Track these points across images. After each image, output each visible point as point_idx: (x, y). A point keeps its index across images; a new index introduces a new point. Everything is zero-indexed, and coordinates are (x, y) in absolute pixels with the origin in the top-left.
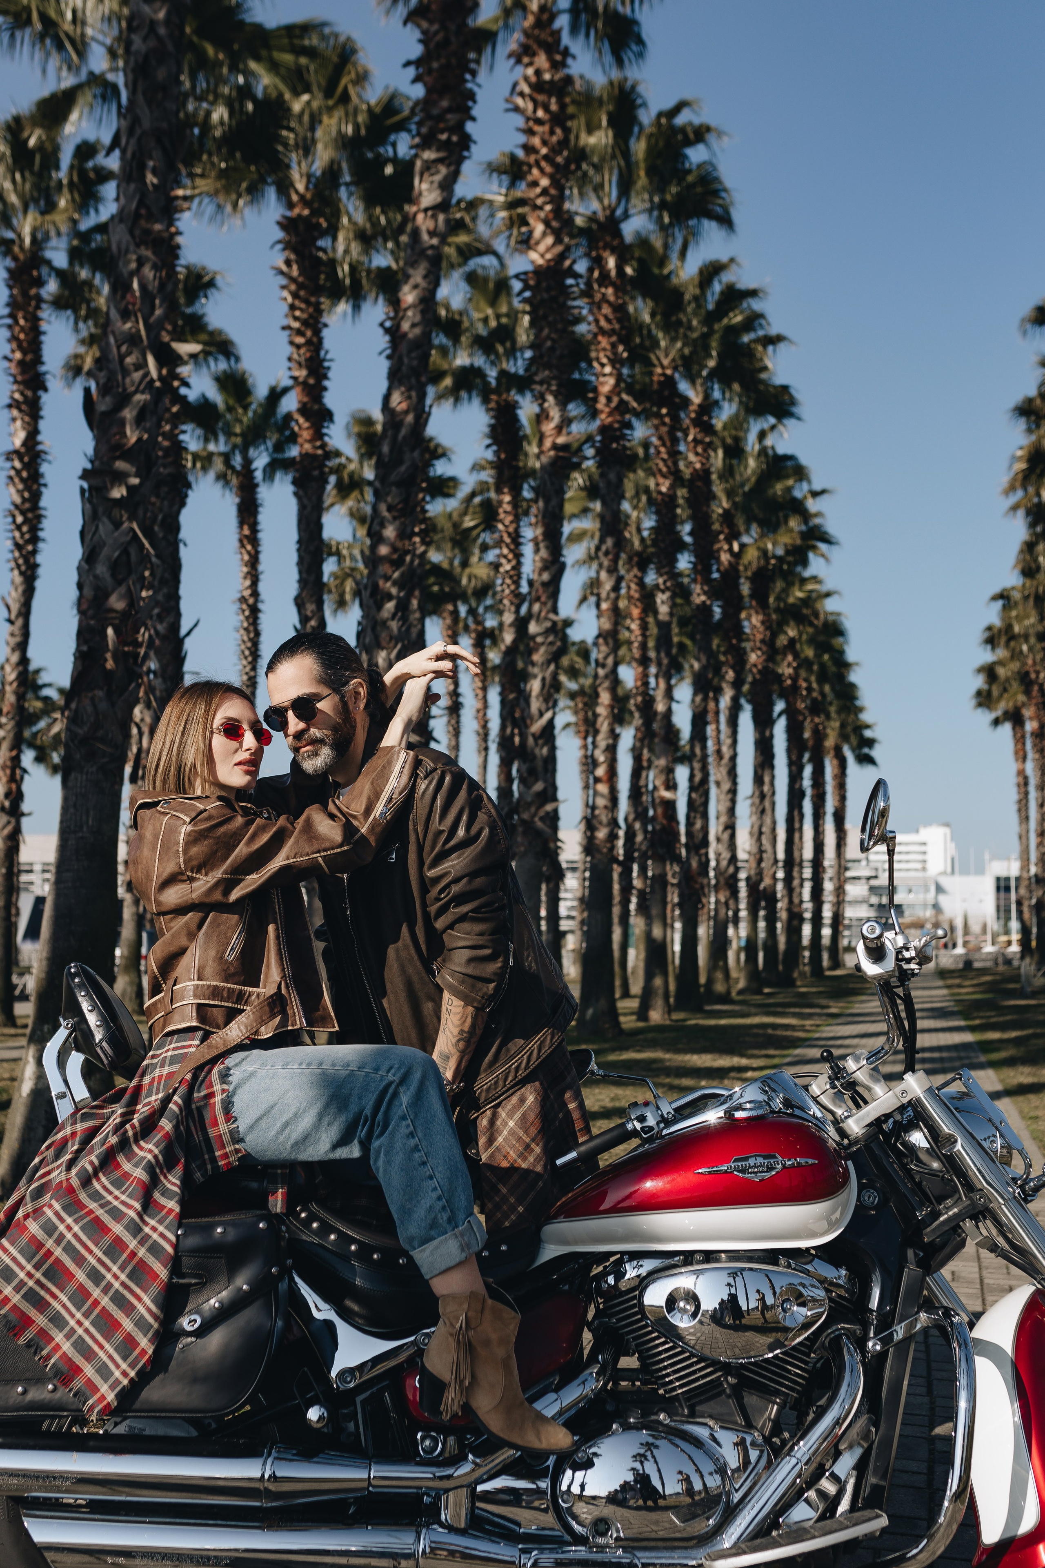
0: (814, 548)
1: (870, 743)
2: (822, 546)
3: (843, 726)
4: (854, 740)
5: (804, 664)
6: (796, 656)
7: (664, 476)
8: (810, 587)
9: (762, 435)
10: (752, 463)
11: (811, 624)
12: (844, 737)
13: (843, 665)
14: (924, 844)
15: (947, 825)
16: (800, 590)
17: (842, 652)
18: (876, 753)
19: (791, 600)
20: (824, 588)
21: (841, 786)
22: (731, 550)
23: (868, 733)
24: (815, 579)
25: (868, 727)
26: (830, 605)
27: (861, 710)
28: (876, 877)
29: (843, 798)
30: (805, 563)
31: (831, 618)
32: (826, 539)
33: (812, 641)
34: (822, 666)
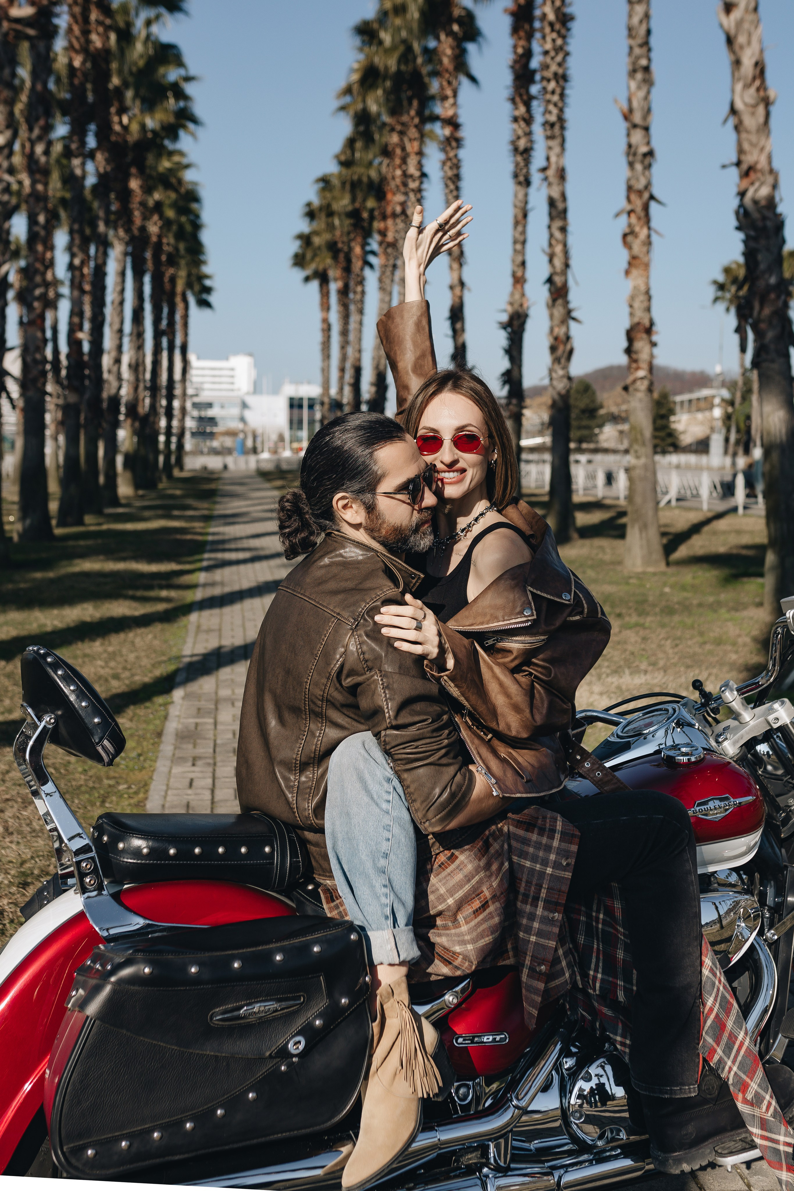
0: (184, 127)
1: (208, 290)
2: (191, 126)
3: (189, 275)
4: (197, 288)
5: (167, 224)
6: (162, 216)
7: (77, 52)
8: (176, 158)
9: (148, 23)
10: (139, 47)
11: (176, 191)
12: (189, 285)
13: (197, 226)
14: (232, 369)
15: (250, 355)
16: (169, 160)
17: (198, 216)
18: (212, 299)
19: (161, 169)
20: (185, 161)
21: (186, 325)
22: (121, 123)
23: (208, 283)
24: (181, 153)
25: (207, 277)
26: (189, 176)
27: (204, 262)
28: (197, 395)
29: (186, 334)
30: (175, 138)
31: (190, 187)
32: (195, 121)
33: (175, 205)
34: (181, 227)
